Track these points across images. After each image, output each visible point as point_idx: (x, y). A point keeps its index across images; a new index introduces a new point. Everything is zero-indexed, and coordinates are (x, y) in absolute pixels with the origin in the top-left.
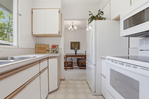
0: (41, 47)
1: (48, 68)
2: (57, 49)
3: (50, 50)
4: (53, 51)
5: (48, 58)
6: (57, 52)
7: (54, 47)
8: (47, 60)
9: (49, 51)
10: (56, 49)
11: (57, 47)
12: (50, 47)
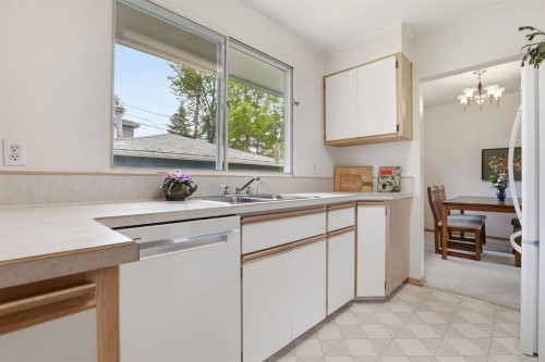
0: (347, 175)
1: (354, 228)
2: (397, 178)
3: (375, 181)
4: (384, 186)
5: (357, 204)
6: (396, 190)
7: (386, 172)
8: (353, 209)
9: (370, 184)
10: (393, 178)
11: (395, 172)
12: (376, 173)
